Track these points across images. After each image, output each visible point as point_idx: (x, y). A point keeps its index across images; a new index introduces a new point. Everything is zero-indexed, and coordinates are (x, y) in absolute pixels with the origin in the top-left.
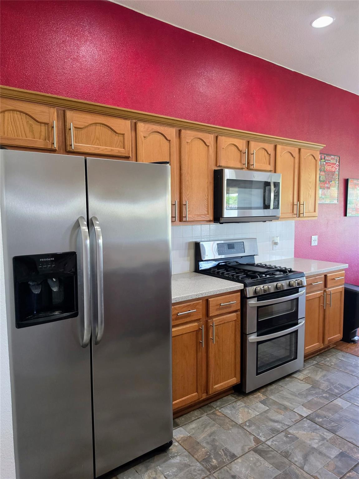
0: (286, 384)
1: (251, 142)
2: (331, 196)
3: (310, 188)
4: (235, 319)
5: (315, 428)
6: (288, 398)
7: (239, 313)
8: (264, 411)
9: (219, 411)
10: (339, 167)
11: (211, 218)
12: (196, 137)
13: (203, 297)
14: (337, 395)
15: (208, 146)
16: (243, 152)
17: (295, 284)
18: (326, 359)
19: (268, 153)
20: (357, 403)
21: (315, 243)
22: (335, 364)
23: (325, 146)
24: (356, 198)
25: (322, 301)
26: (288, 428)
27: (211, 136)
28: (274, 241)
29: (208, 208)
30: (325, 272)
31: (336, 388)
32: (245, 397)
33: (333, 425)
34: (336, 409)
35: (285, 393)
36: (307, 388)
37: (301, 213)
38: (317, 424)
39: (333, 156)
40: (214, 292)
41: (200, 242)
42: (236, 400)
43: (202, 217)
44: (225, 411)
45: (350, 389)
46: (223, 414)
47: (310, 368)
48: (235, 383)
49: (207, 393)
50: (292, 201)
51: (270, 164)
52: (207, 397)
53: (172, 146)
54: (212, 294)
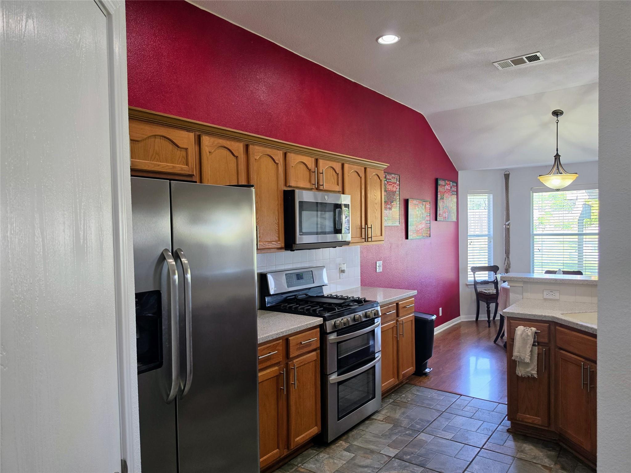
0: (367, 428)
1: (320, 160)
2: (393, 217)
3: (376, 210)
4: (315, 358)
5: (405, 466)
6: (372, 441)
7: (319, 351)
8: (350, 458)
9: (301, 467)
10: (399, 187)
11: (283, 245)
12: (265, 153)
13: (284, 336)
14: (419, 431)
15: (277, 164)
16: (312, 170)
17: (372, 314)
18: (401, 395)
19: (336, 172)
20: (439, 435)
21: (379, 270)
22: (412, 400)
23: (389, 165)
24: (416, 219)
25: (395, 332)
26: (378, 471)
27: (280, 153)
28: (341, 269)
29: (279, 234)
30: (397, 299)
31: (417, 423)
32: (327, 448)
33: (421, 460)
34: (421, 444)
35: (367, 437)
36: (389, 428)
37: (369, 237)
38: (405, 461)
39: (393, 175)
40: (295, 329)
41: (267, 273)
42: (318, 452)
43: (273, 244)
44: (309, 466)
45: (430, 422)
46: (307, 470)
47: (388, 407)
48: (316, 433)
49: (288, 448)
50: (360, 224)
51: (338, 184)
52: (288, 453)
53: (239, 163)
54: (293, 332)
